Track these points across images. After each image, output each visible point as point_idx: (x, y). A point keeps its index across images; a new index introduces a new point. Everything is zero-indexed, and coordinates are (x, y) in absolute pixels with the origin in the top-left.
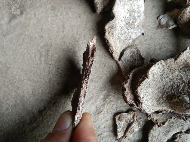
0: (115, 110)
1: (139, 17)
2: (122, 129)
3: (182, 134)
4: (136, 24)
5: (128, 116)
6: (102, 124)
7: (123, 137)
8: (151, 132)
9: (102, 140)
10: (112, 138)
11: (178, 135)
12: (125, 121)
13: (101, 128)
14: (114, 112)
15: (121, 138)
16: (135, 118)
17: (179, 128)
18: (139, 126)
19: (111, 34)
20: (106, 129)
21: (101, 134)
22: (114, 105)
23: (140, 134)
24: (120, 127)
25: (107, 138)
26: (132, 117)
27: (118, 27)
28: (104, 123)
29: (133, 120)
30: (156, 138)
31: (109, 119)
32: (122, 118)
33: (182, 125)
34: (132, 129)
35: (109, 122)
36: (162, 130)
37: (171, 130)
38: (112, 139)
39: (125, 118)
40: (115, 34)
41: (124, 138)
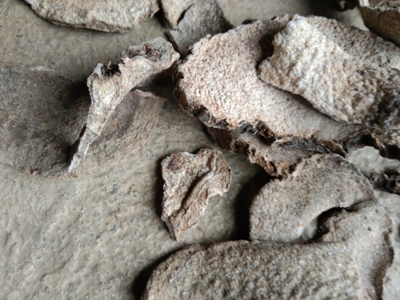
0: (163, 149)
2: (177, 191)
3: (340, 216)
5: (195, 160)
6: (125, 182)
7: (178, 212)
8: (256, 202)
9: (121, 226)
10: (149, 222)
11: (331, 221)
12: (187, 172)
13: (118, 192)
15: (172, 215)
16: (213, 163)
17: (332, 196)
18: (225, 185)
22: (160, 135)
23: (230, 215)
24: (173, 185)
25: (135, 221)
26: (205, 163)
28: (129, 178)
29: (208, 169)
30: (273, 222)
31: (146, 170)
32: (180, 164)
33: (338, 190)
34: (205, 187)
35: (143, 177)
36: (288, 201)
37: (312, 201)
38: (150, 225)
39: (187, 164)
41: (180, 214)
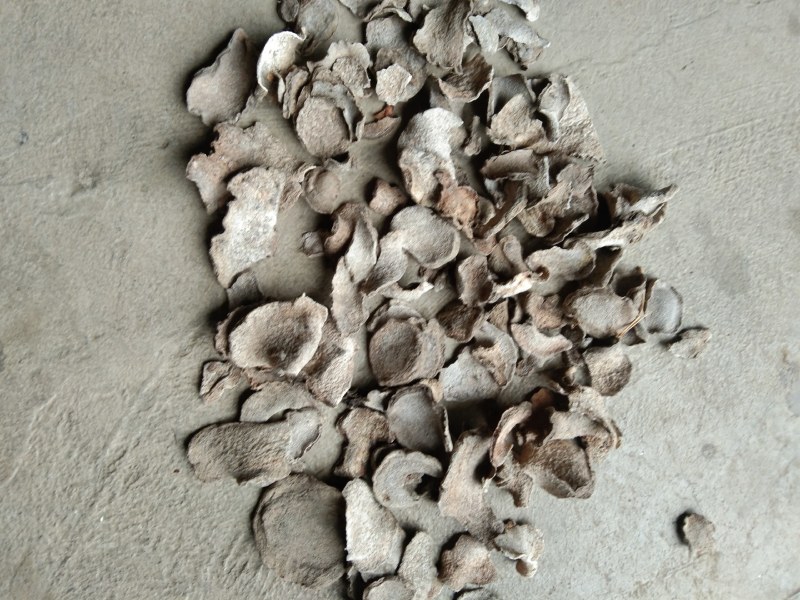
1: (265, 233)
4: (258, 243)
14: (206, 358)
19: (219, 250)
20: (187, 380)
21: (179, 386)
27: (232, 242)
40: (225, 250)
